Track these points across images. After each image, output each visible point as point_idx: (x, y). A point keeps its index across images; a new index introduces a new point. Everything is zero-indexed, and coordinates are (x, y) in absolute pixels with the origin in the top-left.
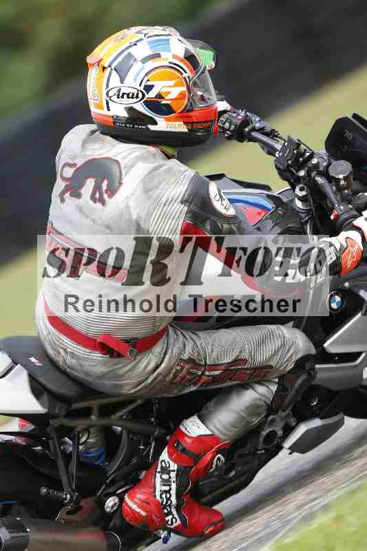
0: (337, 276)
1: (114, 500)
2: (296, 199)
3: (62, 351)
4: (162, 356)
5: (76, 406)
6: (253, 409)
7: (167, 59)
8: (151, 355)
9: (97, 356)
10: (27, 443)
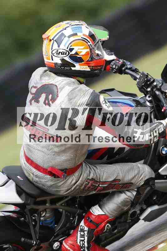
0: (164, 138)
1: (58, 244)
2: (147, 102)
3: (31, 174)
4: (79, 177)
5: (38, 199)
6: (124, 203)
7: (80, 36)
8: (74, 176)
9: (48, 177)
10: (17, 216)
